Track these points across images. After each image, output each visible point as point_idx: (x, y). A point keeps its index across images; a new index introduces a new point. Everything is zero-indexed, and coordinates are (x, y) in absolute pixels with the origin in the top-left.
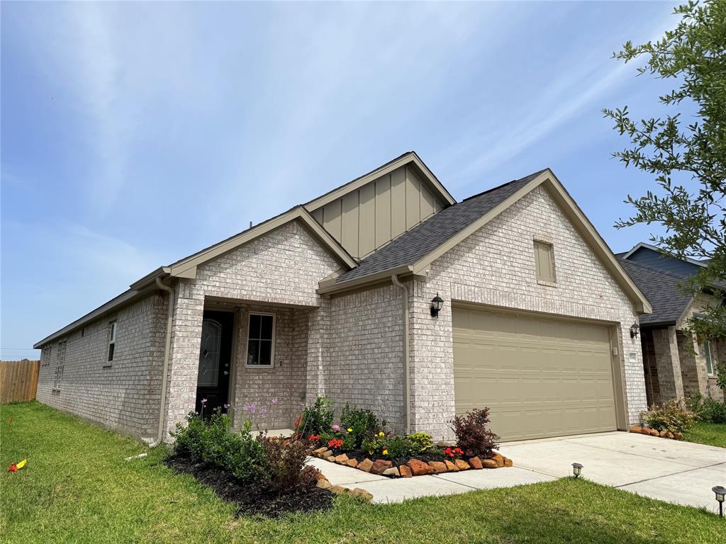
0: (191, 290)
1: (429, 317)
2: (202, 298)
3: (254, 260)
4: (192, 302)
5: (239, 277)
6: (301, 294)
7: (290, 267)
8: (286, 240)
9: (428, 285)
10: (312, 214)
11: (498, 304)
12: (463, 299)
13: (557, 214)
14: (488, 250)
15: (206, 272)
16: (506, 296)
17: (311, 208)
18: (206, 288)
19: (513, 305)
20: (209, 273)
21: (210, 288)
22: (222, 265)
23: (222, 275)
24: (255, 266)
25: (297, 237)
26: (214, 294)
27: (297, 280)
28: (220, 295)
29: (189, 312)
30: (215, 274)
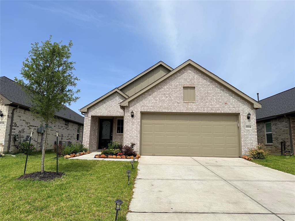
0: (87, 114)
1: (131, 117)
2: (90, 116)
3: (104, 105)
4: (88, 117)
5: (100, 110)
6: (119, 113)
7: (115, 106)
8: (114, 98)
9: (131, 108)
10: (121, 90)
11: (162, 111)
12: (146, 111)
13: (199, 75)
14: (159, 94)
15: (91, 110)
16: (166, 108)
17: (120, 88)
18: (91, 114)
19: (169, 111)
20: (92, 110)
21: (92, 114)
22: (95, 107)
23: (95, 110)
24: (104, 107)
25: (117, 97)
26: (93, 115)
27: (117, 109)
28: (95, 115)
29: (87, 120)
30: (94, 110)
